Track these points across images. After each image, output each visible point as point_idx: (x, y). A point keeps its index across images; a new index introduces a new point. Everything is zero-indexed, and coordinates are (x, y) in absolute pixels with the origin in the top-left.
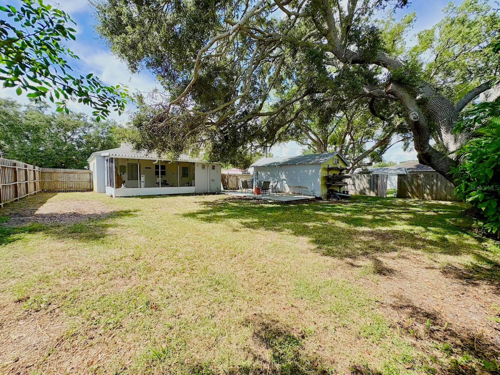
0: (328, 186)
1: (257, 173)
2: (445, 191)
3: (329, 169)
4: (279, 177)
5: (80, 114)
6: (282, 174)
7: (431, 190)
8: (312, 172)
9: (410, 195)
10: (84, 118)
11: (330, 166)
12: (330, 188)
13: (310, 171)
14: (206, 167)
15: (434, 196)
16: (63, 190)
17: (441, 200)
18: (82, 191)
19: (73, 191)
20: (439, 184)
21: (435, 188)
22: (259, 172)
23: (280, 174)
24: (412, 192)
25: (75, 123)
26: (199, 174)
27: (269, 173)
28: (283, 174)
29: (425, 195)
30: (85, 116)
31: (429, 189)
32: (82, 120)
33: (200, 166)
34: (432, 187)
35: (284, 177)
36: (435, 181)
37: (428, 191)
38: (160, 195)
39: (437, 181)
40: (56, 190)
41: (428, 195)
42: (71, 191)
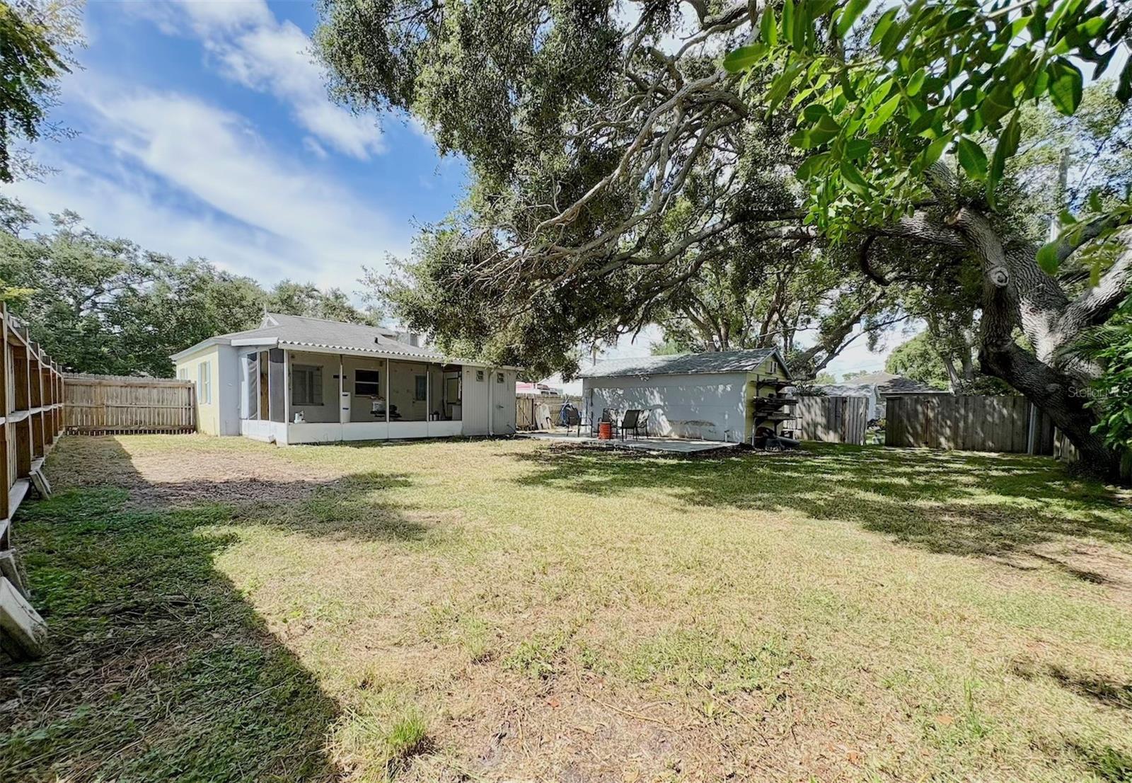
0: (759, 421)
1: (592, 390)
2: (982, 431)
3: (759, 385)
4: (646, 402)
5: (121, 242)
6: (652, 393)
7: (955, 429)
8: (724, 390)
9: (912, 440)
10: (128, 252)
11: (761, 379)
12: (762, 425)
13: (721, 387)
14: (485, 376)
15: (960, 441)
16: (119, 428)
17: (973, 449)
18: (170, 432)
19: (145, 432)
20: (971, 415)
21: (961, 424)
22: (596, 390)
23: (647, 393)
24: (915, 435)
25: (108, 265)
26: (472, 394)
27: (621, 392)
28: (655, 393)
29: (942, 440)
30: (130, 248)
31: (949, 427)
32: (122, 256)
33: (474, 375)
34: (956, 422)
35: (657, 399)
36: (962, 411)
37: (948, 431)
38: (387, 440)
39: (966, 411)
40: (102, 428)
41: (948, 439)
42: (141, 432)
